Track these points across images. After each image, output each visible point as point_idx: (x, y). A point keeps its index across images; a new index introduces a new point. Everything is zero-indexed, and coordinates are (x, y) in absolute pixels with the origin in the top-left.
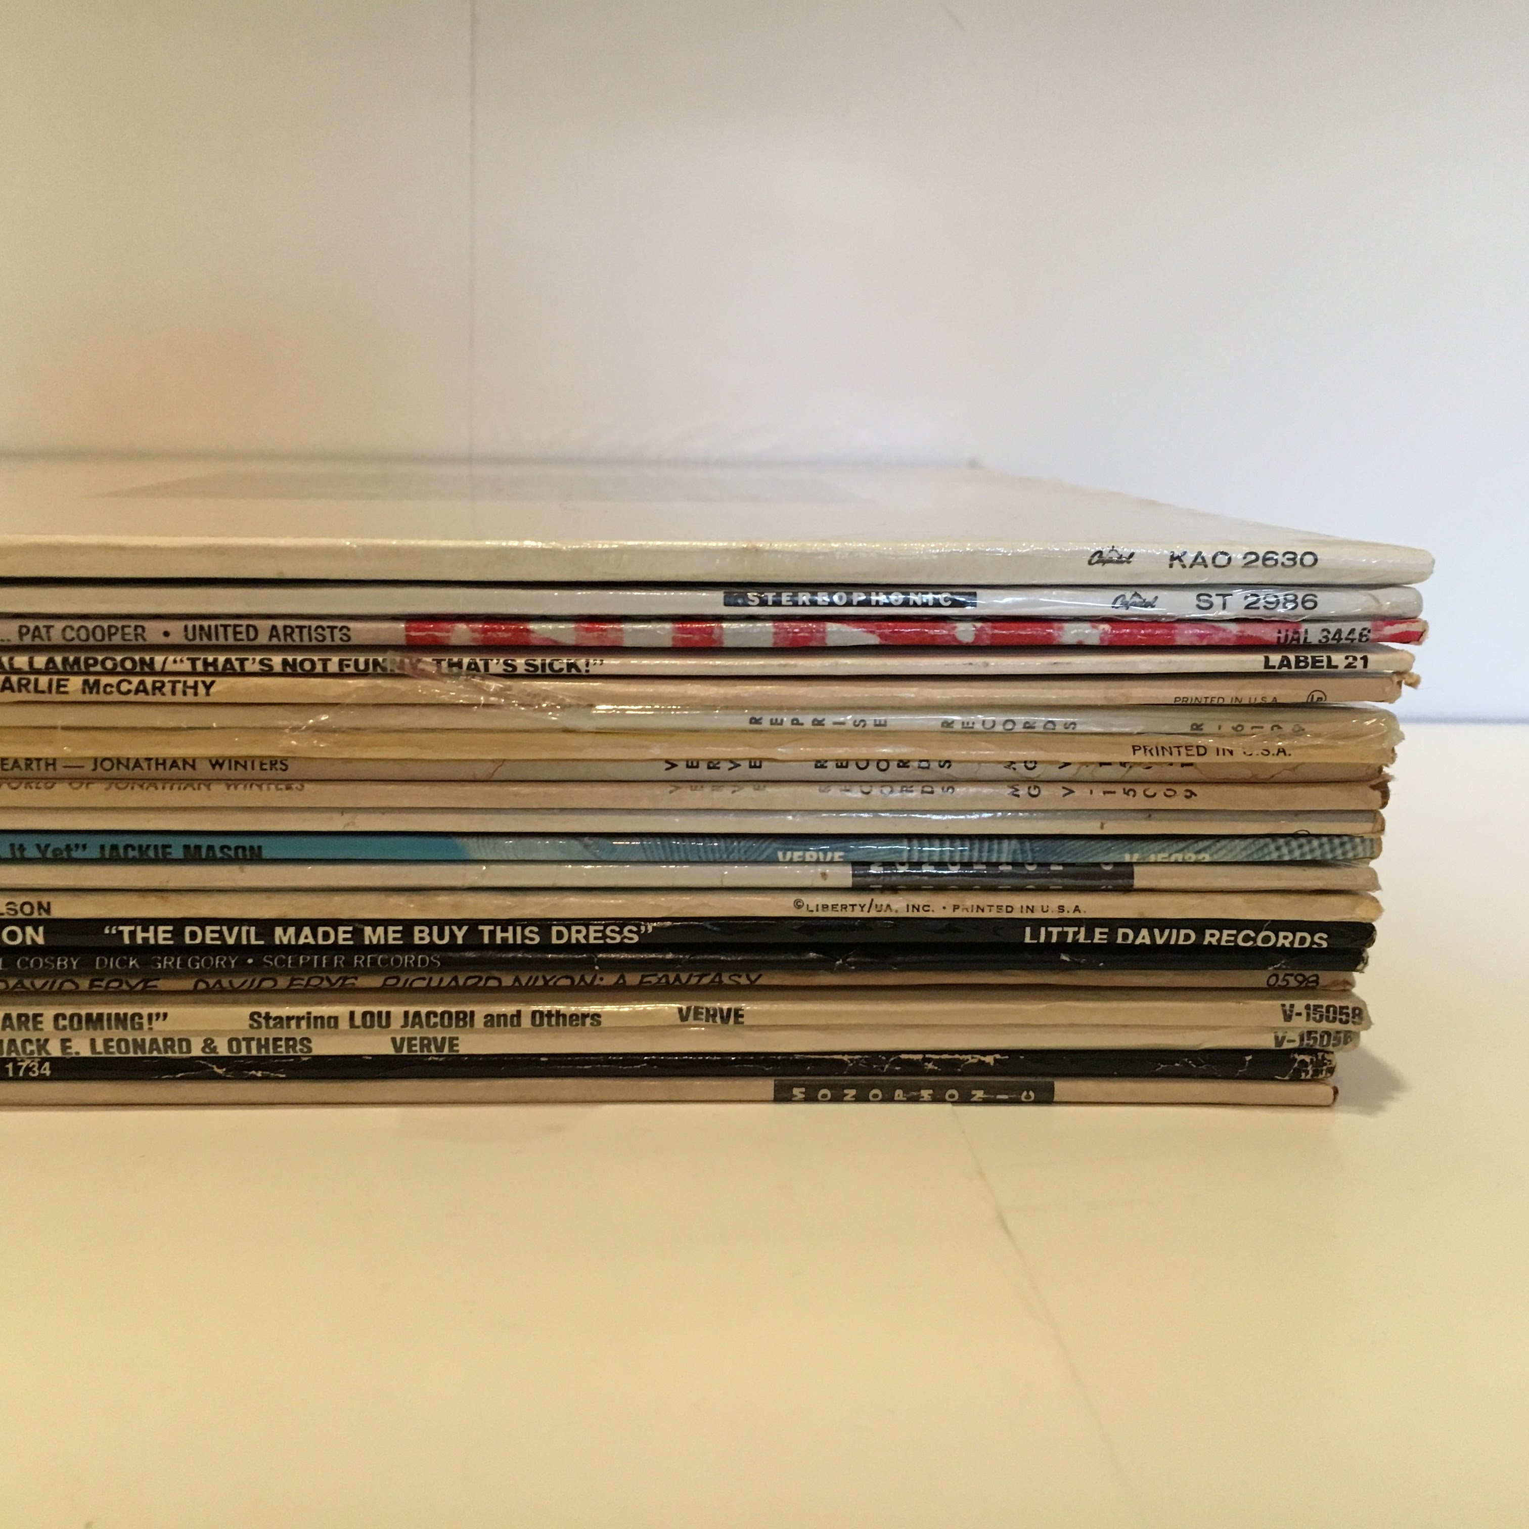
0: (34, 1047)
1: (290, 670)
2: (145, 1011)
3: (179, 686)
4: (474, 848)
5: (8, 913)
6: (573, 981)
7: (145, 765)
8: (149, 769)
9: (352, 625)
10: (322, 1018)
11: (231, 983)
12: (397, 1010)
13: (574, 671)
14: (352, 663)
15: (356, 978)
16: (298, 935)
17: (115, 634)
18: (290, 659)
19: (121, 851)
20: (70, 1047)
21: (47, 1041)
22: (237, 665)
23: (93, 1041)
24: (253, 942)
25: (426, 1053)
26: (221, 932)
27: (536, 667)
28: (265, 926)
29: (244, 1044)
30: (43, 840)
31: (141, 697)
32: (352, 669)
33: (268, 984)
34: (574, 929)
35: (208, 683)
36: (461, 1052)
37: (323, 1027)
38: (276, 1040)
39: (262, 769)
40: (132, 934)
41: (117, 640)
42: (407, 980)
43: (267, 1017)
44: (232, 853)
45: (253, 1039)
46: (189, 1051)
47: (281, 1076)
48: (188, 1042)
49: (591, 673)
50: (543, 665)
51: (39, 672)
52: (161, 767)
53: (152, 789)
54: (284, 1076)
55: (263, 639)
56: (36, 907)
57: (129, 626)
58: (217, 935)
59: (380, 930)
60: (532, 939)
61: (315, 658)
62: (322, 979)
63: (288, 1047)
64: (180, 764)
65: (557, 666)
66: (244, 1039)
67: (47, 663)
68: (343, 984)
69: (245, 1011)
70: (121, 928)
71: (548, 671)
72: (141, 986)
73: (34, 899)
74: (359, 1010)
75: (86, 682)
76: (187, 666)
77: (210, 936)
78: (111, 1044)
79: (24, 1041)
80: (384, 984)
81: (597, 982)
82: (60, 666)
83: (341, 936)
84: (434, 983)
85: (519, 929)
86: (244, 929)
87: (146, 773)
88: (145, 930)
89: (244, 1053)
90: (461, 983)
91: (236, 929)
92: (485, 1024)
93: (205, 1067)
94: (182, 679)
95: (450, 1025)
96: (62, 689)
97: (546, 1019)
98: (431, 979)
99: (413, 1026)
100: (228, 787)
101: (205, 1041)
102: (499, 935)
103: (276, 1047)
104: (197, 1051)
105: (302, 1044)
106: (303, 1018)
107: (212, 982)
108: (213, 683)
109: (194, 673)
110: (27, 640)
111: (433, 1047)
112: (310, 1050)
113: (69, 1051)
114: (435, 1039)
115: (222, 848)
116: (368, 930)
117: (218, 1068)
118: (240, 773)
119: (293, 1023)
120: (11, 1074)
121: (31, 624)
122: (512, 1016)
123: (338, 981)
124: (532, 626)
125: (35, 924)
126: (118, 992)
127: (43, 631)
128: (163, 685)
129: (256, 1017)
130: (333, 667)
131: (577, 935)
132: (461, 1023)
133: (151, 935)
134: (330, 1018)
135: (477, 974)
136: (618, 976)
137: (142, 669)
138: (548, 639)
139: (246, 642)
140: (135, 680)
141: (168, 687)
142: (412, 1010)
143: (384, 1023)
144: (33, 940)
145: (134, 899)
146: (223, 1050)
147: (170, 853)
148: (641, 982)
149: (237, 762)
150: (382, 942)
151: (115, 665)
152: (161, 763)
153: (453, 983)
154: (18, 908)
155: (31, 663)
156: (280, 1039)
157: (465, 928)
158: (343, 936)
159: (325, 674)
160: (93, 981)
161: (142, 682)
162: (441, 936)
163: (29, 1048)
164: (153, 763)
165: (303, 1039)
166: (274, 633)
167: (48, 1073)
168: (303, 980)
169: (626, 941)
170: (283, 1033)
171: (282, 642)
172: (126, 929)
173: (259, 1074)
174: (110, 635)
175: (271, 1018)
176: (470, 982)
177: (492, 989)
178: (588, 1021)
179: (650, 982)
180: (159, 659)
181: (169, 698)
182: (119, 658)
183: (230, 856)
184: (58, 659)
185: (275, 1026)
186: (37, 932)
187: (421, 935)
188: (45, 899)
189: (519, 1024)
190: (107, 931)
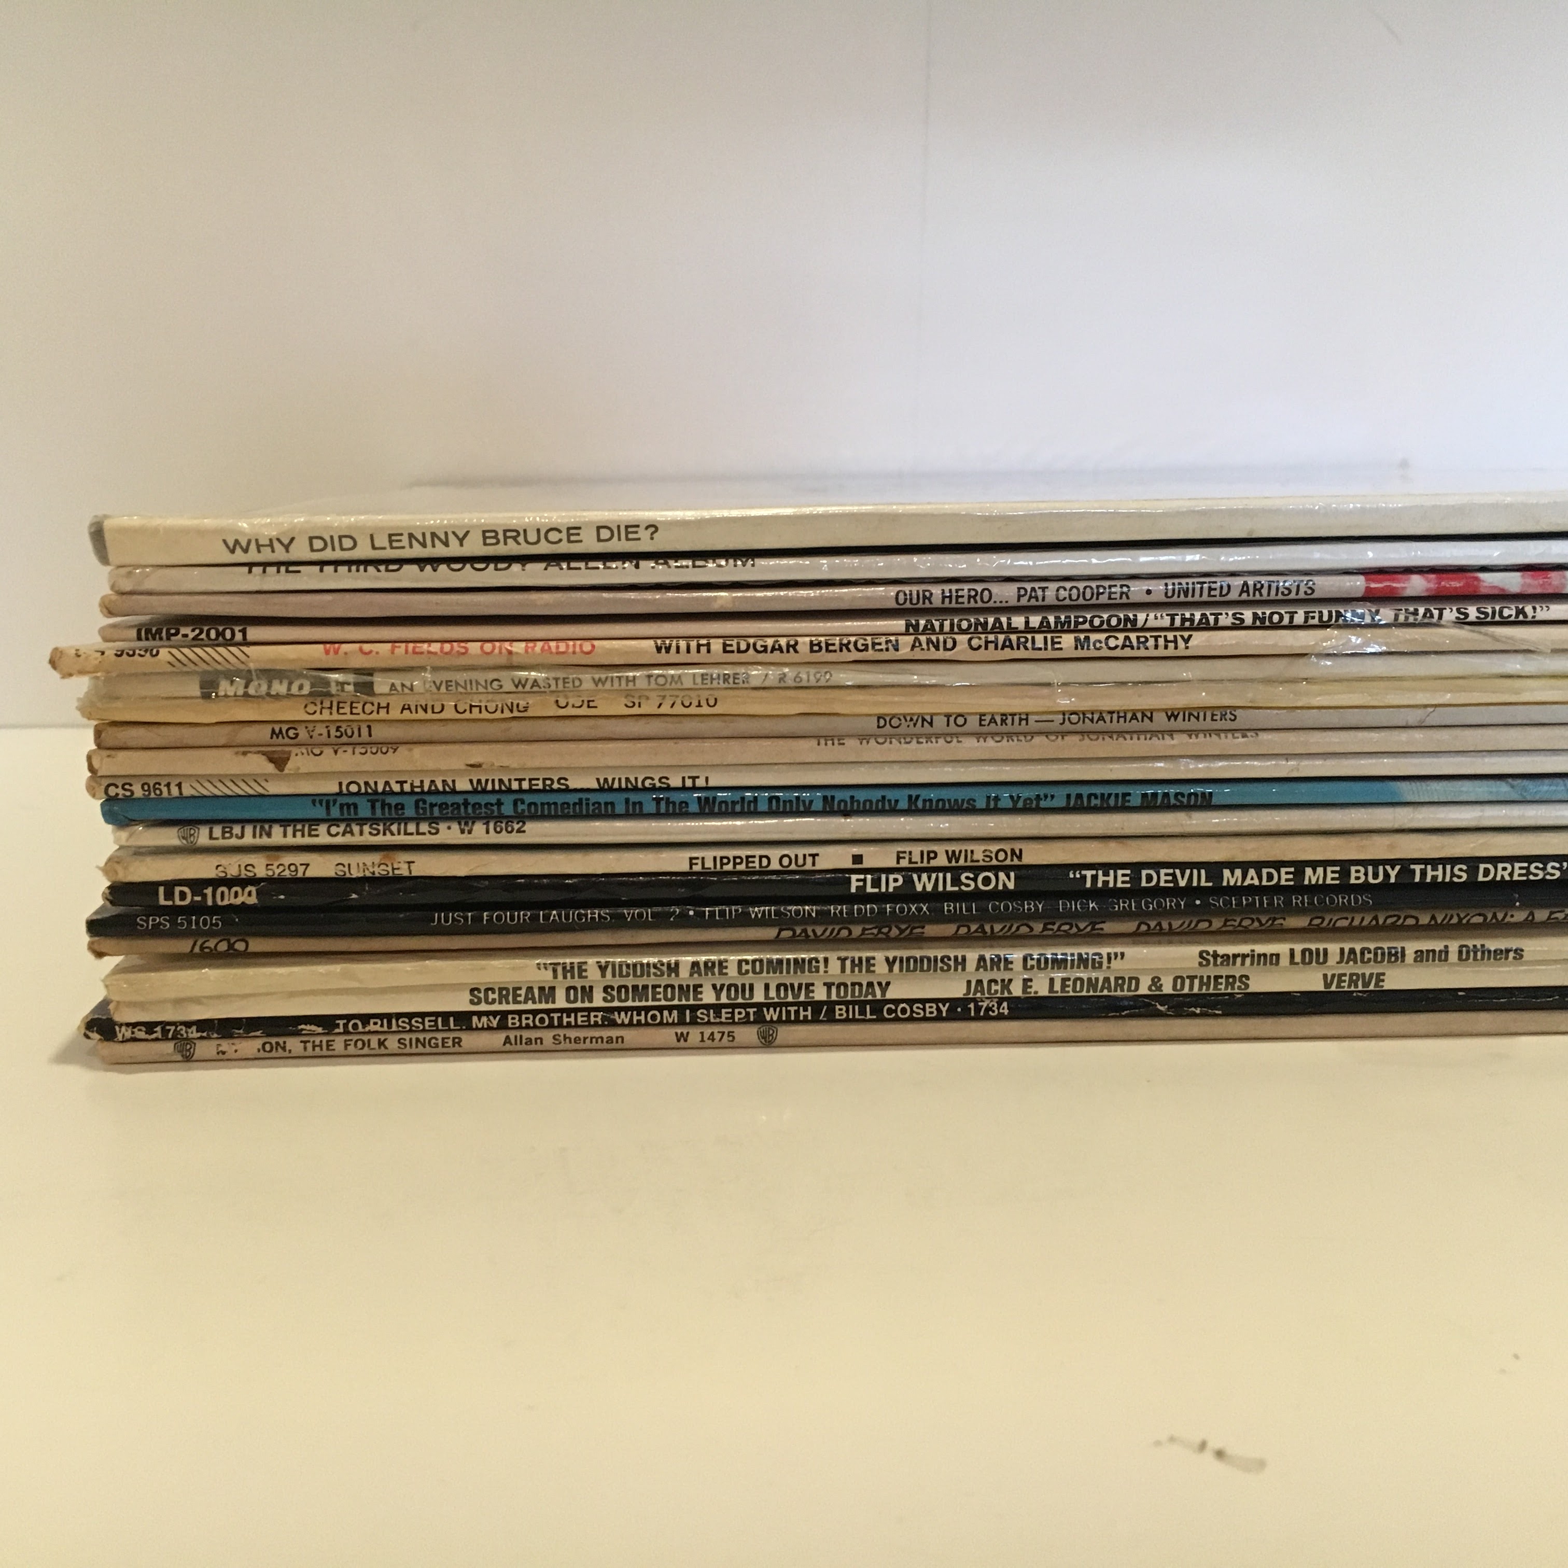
0: (999, 988)
1: (1260, 624)
2: (1104, 951)
3: (1161, 641)
4: (1407, 791)
5: (984, 860)
6: (1485, 919)
7: (1108, 718)
8: (1111, 722)
9: (1317, 579)
10: (1265, 955)
11: (1170, 925)
12: (1334, 948)
13: (1521, 618)
14: (1317, 615)
15: (1284, 919)
16: (1244, 877)
17: (1102, 593)
18: (1259, 612)
19: (1085, 800)
20: (1031, 987)
21: (1010, 981)
22: (1212, 619)
23: (1052, 980)
24: (1203, 884)
25: (1353, 989)
26: (1174, 875)
27: (1486, 614)
28: (1214, 869)
29: (1187, 982)
30: (1015, 791)
31: (1128, 652)
32: (1316, 621)
33: (1203, 925)
34: (1500, 866)
35: (1186, 637)
36: (1385, 988)
37: (1265, 964)
38: (1217, 978)
39: (1213, 720)
40: (1095, 878)
41: (1104, 599)
42: (1331, 920)
43: (1215, 955)
44: (1185, 800)
45: (1196, 977)
46: (1137, 989)
47: (1217, 1012)
48: (1137, 980)
49: (1537, 619)
50: (1494, 613)
51: (1033, 631)
52: (1122, 720)
53: (1121, 739)
54: (1220, 1012)
55: (1234, 596)
56: (1009, 853)
57: (1115, 586)
58: (1170, 878)
59: (1320, 870)
60: (1460, 877)
61: (1283, 612)
62: (1253, 921)
63: (1227, 984)
64: (1139, 716)
65: (1506, 613)
66: (1188, 977)
67: (1042, 623)
68: (1272, 924)
69: (1195, 950)
70: (1084, 872)
71: (1497, 618)
72: (1089, 928)
73: (1007, 847)
74: (1298, 948)
75: (1077, 640)
76: (1166, 622)
77: (1163, 878)
78: (1067, 983)
79: (990, 981)
80: (1310, 924)
81: (1508, 919)
82: (1053, 625)
83: (1284, 877)
84: (1356, 922)
85: (1448, 867)
86: (1195, 872)
87: (1108, 726)
88: (1106, 874)
89: (1186, 990)
90: (1381, 922)
91: (1188, 872)
92: (1415, 960)
93: (1150, 1005)
94: (1163, 634)
95: (1383, 961)
96: (1057, 646)
97: (1472, 954)
98: (1353, 919)
99: (1347, 962)
100: (1190, 736)
101: (1153, 980)
102: (1430, 873)
103: (1217, 983)
104: (1143, 990)
105: (1241, 981)
106: (1248, 955)
107: (1153, 924)
108: (1190, 636)
109: (1172, 628)
110: (1024, 601)
111: (1360, 983)
112: (1247, 986)
113: (1029, 990)
114: (1364, 975)
115: (1176, 795)
116: (1309, 871)
117: (1161, 1005)
118: (1193, 724)
119: (1239, 960)
120: (973, 1014)
121: (1028, 586)
122: (1440, 951)
123: (1267, 921)
124: (1482, 576)
125: (1007, 869)
126: (1067, 935)
127: (1040, 593)
128: (1147, 640)
129: (1204, 955)
130: (1299, 619)
131: (1502, 873)
132: (1393, 959)
133: (1111, 879)
134: (1272, 955)
135: (1396, 913)
136: (1527, 913)
137: (1125, 625)
138: (1495, 587)
139: (1218, 599)
140: (1121, 636)
141: (1151, 642)
142: (1347, 947)
143: (1321, 960)
144: (1004, 885)
145: (1094, 845)
146: (1167, 989)
147: (1129, 801)
148: (1549, 918)
149: (1191, 713)
150: (1321, 882)
151: (1102, 623)
152: (1121, 715)
153: (1374, 922)
154: (993, 856)
155: (1027, 623)
156: (1221, 977)
157: (1398, 868)
158: (1285, 877)
159: (1292, 627)
160: (1045, 925)
161: (1127, 638)
162: (1376, 876)
163: (994, 987)
164: (1115, 716)
165: (1242, 976)
166: (1245, 589)
167: (1006, 1012)
168: (1235, 921)
169: (1548, 877)
170: (1224, 971)
171: (1251, 598)
172: (1089, 874)
173: (1198, 1011)
174: (1099, 594)
175: (1218, 955)
176: (1389, 921)
177: (1410, 928)
178: (1511, 955)
179: (1557, 918)
180: (1141, 617)
181: (1152, 653)
182: (1105, 616)
183: (1182, 802)
184: (1052, 619)
185: (1222, 964)
186: (1009, 878)
187: (1358, 875)
188: (1017, 846)
189: (1446, 959)
190: (1072, 876)
